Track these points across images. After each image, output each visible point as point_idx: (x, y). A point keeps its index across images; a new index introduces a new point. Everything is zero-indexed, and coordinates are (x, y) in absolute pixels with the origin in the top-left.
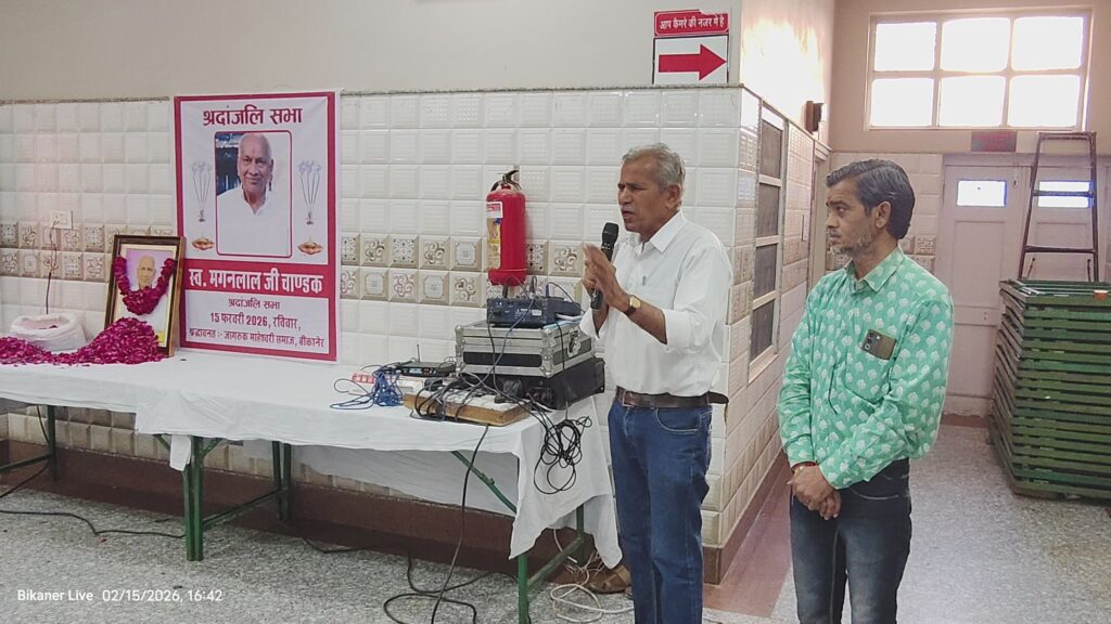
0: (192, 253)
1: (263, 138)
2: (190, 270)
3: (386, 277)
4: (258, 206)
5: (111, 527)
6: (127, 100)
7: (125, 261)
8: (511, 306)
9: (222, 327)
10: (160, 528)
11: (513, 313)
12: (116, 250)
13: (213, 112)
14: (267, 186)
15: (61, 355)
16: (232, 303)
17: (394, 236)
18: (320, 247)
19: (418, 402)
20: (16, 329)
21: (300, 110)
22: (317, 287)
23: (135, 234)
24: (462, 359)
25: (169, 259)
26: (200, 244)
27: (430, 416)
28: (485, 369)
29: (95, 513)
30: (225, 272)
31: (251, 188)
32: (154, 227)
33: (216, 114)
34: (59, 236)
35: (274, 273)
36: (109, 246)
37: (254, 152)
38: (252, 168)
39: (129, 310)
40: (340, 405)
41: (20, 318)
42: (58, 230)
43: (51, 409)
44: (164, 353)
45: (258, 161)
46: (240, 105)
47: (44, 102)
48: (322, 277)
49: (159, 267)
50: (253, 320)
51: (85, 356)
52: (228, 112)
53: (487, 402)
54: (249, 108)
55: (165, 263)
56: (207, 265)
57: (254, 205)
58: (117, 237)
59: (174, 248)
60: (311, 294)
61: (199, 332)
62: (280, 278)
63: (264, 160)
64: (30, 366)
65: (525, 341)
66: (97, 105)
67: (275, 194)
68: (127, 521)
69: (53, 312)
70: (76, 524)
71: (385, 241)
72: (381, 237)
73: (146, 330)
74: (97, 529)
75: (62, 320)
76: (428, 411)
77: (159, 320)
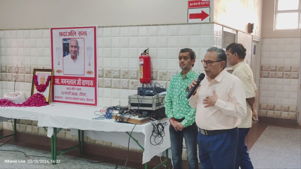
0: (56, 74)
1: (76, 40)
2: (55, 79)
3: (111, 81)
4: (75, 60)
5: (31, 155)
6: (37, 29)
7: (37, 76)
8: (144, 90)
9: (65, 96)
10: (45, 155)
11: (145, 91)
12: (34, 73)
13: (62, 33)
14: (78, 54)
15: (18, 104)
16: (68, 89)
17: (113, 69)
18: (92, 72)
19: (117, 117)
20: (6, 97)
21: (86, 32)
22: (92, 84)
23: (40, 68)
24: (130, 105)
25: (49, 76)
26: (58, 71)
27: (120, 122)
28: (136, 108)
29: (27, 151)
30: (66, 80)
31: (73, 55)
32: (45, 67)
33: (63, 33)
34: (18, 69)
35: (80, 80)
36: (32, 72)
37: (74, 44)
38: (73, 49)
39: (38, 91)
40: (96, 118)
41: (6, 93)
42: (18, 67)
43: (15, 120)
44: (47, 103)
45: (75, 47)
46: (69, 30)
47: (14, 30)
48: (93, 81)
49: (46, 78)
50: (73, 94)
51: (25, 104)
52: (66, 33)
53: (136, 118)
54: (72, 31)
55: (48, 77)
56: (60, 78)
57: (74, 60)
58: (35, 69)
59: (50, 73)
60: (90, 86)
61: (58, 97)
62: (81, 81)
63: (77, 47)
64: (9, 107)
65: (148, 100)
66: (29, 31)
67: (80, 57)
68: (36, 153)
69: (16, 91)
70: (21, 154)
71: (111, 70)
72: (110, 69)
73: (42, 97)
74: (27, 155)
75: (19, 94)
76: (119, 120)
77: (46, 94)
